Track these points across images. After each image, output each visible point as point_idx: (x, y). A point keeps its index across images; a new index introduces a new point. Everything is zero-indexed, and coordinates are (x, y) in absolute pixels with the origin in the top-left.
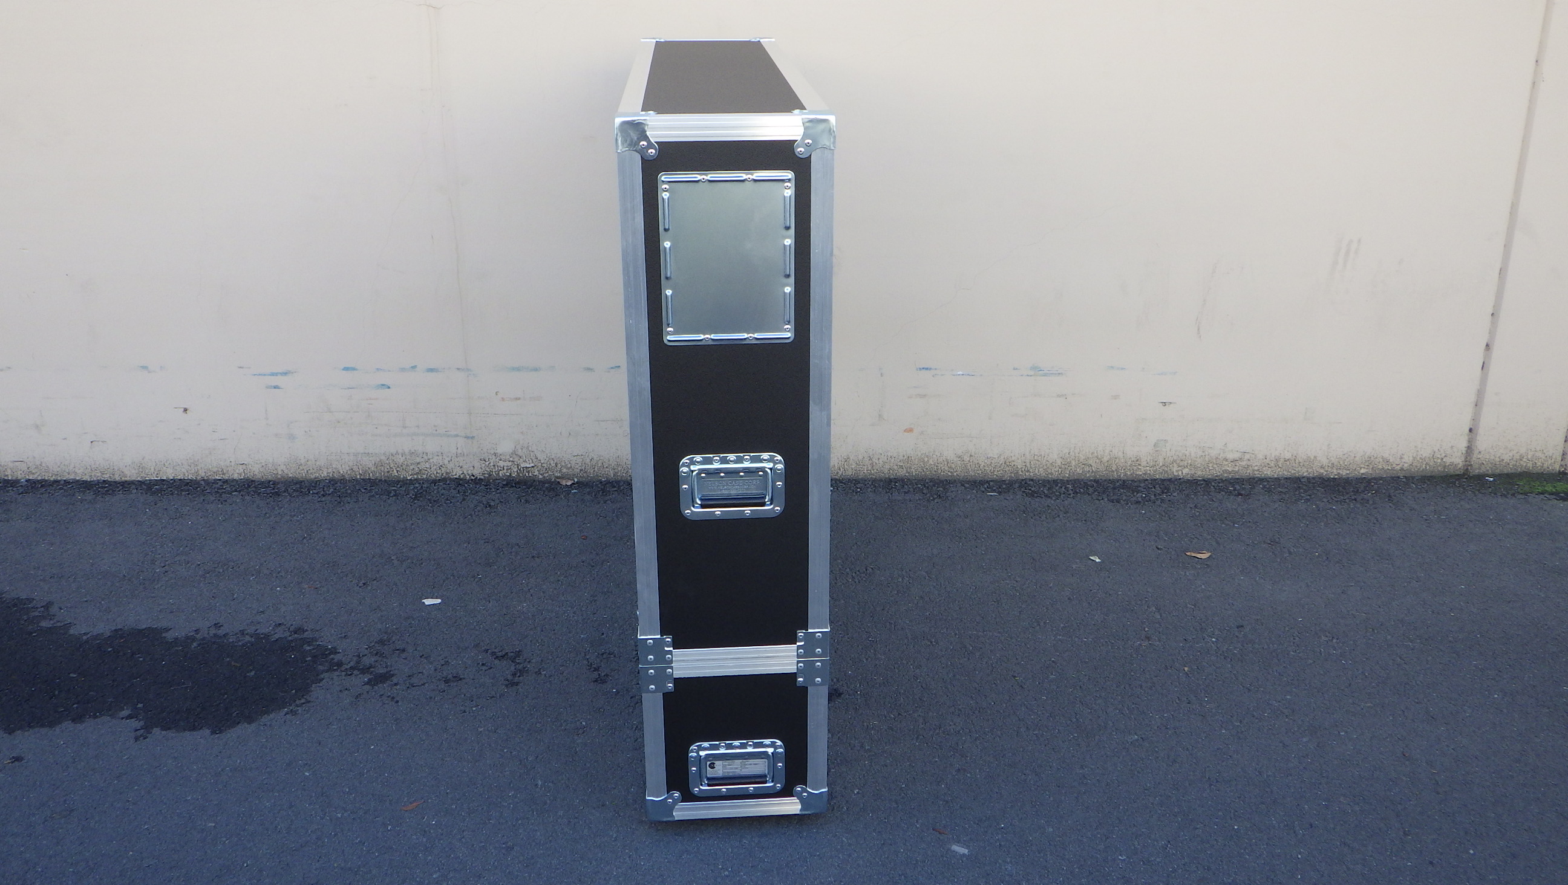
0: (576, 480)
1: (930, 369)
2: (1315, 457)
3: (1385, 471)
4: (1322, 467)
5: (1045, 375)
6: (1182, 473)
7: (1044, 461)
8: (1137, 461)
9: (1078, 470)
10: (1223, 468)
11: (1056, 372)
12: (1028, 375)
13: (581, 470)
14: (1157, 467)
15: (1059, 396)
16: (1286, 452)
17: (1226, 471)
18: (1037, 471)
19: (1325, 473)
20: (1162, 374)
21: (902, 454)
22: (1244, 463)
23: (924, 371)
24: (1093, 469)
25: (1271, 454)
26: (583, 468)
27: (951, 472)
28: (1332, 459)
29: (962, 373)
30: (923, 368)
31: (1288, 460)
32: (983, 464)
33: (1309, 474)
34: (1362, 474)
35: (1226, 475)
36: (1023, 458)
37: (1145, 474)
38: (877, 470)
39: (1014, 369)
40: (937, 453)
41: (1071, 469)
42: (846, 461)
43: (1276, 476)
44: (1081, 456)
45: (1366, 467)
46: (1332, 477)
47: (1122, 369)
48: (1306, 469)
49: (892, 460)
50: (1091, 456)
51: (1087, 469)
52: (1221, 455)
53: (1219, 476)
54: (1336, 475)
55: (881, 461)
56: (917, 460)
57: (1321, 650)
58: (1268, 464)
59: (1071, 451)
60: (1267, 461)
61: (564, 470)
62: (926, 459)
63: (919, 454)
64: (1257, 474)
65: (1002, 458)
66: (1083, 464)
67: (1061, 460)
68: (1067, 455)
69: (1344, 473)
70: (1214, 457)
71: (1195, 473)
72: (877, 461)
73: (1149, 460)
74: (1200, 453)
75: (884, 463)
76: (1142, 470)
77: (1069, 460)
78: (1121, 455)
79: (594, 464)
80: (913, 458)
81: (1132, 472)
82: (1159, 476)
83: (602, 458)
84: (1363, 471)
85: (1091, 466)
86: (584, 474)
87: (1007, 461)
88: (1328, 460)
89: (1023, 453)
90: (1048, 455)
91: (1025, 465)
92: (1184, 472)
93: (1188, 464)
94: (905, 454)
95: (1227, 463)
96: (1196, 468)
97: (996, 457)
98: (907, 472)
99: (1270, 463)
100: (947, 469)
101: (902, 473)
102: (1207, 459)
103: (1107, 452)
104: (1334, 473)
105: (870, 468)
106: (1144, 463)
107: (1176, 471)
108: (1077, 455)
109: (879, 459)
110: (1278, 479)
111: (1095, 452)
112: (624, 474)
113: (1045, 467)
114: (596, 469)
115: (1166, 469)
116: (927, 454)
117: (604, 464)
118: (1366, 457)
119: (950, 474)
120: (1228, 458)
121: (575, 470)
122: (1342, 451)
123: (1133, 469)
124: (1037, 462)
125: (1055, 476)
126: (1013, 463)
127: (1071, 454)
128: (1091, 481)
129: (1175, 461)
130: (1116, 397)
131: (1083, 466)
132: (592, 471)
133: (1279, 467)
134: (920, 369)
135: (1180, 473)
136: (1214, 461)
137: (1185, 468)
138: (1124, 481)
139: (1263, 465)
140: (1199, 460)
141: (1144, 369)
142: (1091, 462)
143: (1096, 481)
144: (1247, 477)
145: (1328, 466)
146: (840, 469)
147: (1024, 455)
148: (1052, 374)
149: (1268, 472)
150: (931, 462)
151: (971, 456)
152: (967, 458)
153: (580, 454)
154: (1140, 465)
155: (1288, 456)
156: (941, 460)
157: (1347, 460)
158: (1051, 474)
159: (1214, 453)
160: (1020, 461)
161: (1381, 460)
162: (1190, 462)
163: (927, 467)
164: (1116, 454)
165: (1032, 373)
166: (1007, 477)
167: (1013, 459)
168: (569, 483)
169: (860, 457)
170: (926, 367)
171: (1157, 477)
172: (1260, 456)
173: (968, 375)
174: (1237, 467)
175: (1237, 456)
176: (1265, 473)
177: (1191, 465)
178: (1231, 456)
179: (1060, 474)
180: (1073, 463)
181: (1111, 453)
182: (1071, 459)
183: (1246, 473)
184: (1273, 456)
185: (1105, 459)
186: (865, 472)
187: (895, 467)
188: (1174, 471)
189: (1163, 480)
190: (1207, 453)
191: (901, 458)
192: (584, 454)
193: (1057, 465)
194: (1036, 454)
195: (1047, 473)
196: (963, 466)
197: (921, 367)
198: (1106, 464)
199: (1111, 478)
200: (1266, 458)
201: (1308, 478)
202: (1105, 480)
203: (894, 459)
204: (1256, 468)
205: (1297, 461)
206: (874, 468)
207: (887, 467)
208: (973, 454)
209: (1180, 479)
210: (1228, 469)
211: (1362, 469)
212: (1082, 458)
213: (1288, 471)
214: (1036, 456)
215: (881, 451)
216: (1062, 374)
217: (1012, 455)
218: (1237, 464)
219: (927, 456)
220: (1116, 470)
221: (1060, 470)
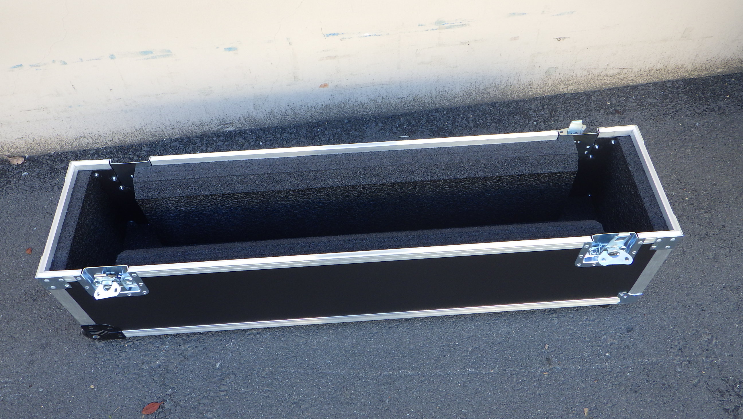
0: (27, 156)
1: (337, 34)
2: (683, 65)
3: (739, 68)
4: (686, 72)
5: (450, 27)
6: (567, 89)
7: (448, 95)
8: (530, 85)
9: (478, 98)
10: (603, 82)
11: (460, 24)
12: (432, 30)
13: (28, 148)
14: (546, 88)
15: (462, 44)
16: (659, 64)
17: (605, 84)
18: (442, 102)
19: (688, 75)
20: (560, 14)
21: (321, 104)
22: (620, 77)
23: (331, 37)
24: (491, 95)
25: (646, 67)
26: (29, 146)
27: (367, 112)
28: (696, 64)
29: (368, 34)
30: (330, 34)
31: (659, 70)
32: (394, 103)
33: (674, 78)
34: (718, 73)
35: (603, 87)
36: (430, 95)
37: (536, 94)
38: (300, 117)
39: (419, 25)
40: (352, 100)
41: (472, 98)
42: (271, 114)
43: (646, 82)
44: (480, 87)
45: (723, 67)
46: (692, 78)
47: (524, 14)
48: (672, 75)
49: (313, 109)
50: (489, 86)
51: (486, 96)
52: (603, 73)
53: (598, 88)
54: (696, 76)
55: (302, 111)
56: (335, 107)
57: (703, 360)
58: (642, 75)
59: (472, 84)
60: (641, 72)
61: (12, 150)
62: (343, 105)
63: (336, 102)
64: (631, 83)
65: (411, 96)
66: (482, 93)
67: (463, 92)
68: (469, 88)
69: (703, 74)
70: (597, 75)
71: (578, 88)
72: (299, 111)
73: (539, 84)
74: (585, 73)
75: (306, 112)
76: (533, 91)
77: (470, 91)
78: (515, 82)
79: (37, 142)
80: (331, 106)
81: (524, 93)
82: (547, 94)
83: (43, 138)
84: (719, 71)
85: (489, 93)
86: (33, 151)
87: (416, 98)
88: (693, 66)
89: (429, 91)
90: (452, 90)
91: (432, 100)
92: (569, 88)
93: (573, 82)
94: (323, 103)
95: (606, 78)
96: (579, 84)
97: (406, 96)
98: (327, 116)
99: (643, 74)
100: (362, 110)
101: (323, 117)
102: (590, 77)
103: (504, 81)
104: (694, 75)
105: (293, 117)
106: (535, 86)
107: (562, 89)
108: (478, 87)
109: (300, 109)
110: (647, 85)
111: (494, 83)
112: (70, 147)
113: (449, 99)
114: (41, 146)
115: (554, 88)
116: (343, 101)
117: (47, 141)
118: (725, 60)
119: (365, 113)
120: (608, 74)
121: (22, 149)
122: (707, 58)
123: (525, 92)
124: (442, 96)
125: (458, 104)
126: (421, 99)
127: (472, 87)
128: (488, 104)
129: (562, 82)
130: (515, 39)
131: (483, 94)
132: (39, 148)
133: (650, 76)
134: (327, 35)
135: (565, 90)
136: (596, 78)
137: (570, 85)
138: (517, 101)
139: (637, 75)
140: (583, 78)
141: (543, 12)
142: (489, 90)
143: (493, 105)
144: (621, 86)
145: (692, 70)
146: (267, 121)
147: (430, 92)
148: (456, 26)
149: (640, 81)
150: (348, 106)
151: (383, 98)
152: (379, 100)
153: (20, 137)
154: (532, 88)
155: (659, 66)
156: (356, 104)
157: (709, 64)
158: (455, 103)
159: (596, 72)
160: (426, 97)
161: (737, 61)
162: (575, 81)
163: (345, 111)
164: (512, 82)
165: (437, 27)
166: (416, 110)
167: (421, 96)
168: (20, 162)
169: (283, 110)
170: (333, 32)
171: (546, 95)
172: (636, 70)
173: (375, 35)
174: (615, 80)
175: (616, 71)
176: (638, 81)
177: (575, 83)
178: (611, 72)
179: (462, 103)
180: (474, 93)
181: (507, 82)
182: (472, 91)
183: (622, 83)
184: (647, 68)
185: (502, 87)
186: (290, 120)
187: (316, 114)
188: (561, 88)
189: (551, 98)
190: (591, 73)
191: (320, 106)
192: (24, 136)
193: (459, 96)
194: (441, 90)
195: (451, 103)
196: (377, 106)
197: (328, 33)
198: (502, 91)
199: (506, 100)
200: (640, 71)
201: (673, 82)
202: (501, 103)
203: (314, 108)
204: (631, 79)
205: (666, 69)
206: (297, 116)
207: (309, 114)
208: (385, 97)
209: (565, 94)
210: (607, 82)
211: (720, 69)
212: (482, 88)
213: (657, 78)
214: (441, 92)
215: (301, 104)
216: (465, 25)
217: (419, 93)
218: (615, 78)
219: (343, 103)
220: (511, 94)
221: (462, 99)
